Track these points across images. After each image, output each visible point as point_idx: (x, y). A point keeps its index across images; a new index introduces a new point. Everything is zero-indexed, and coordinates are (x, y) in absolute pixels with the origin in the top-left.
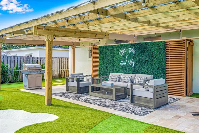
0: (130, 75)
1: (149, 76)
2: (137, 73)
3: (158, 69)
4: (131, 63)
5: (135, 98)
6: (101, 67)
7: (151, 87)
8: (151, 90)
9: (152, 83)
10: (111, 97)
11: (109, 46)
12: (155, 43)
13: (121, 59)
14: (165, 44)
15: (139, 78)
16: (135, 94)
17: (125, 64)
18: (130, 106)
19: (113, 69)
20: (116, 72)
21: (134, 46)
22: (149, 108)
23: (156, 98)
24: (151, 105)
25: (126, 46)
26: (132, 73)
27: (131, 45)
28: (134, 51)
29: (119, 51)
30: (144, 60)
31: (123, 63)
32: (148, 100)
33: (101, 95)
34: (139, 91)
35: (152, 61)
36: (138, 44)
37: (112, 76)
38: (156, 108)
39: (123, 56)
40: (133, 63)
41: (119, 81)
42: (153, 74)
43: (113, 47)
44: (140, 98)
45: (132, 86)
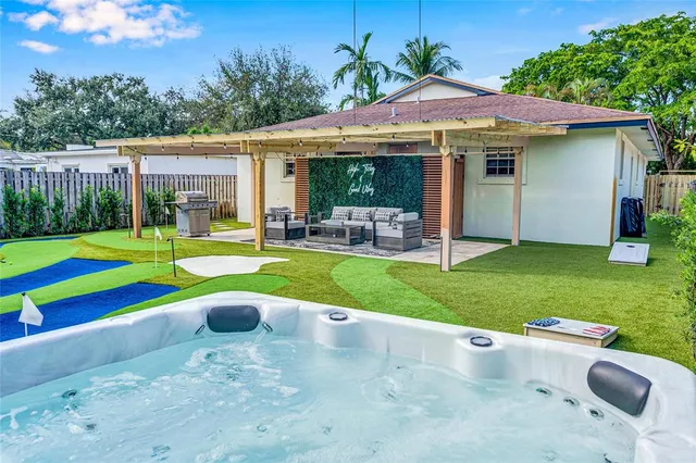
0: (368, 209)
1: (397, 210)
2: (378, 205)
3: (411, 199)
4: (369, 189)
5: (379, 240)
6: (313, 196)
7: (400, 223)
8: (400, 227)
9: (401, 217)
10: (342, 240)
11: (329, 159)
12: (407, 157)
13: (351, 182)
14: (421, 160)
15: (382, 212)
16: (379, 234)
17: (357, 190)
18: (372, 250)
19: (336, 200)
20: (342, 205)
21: (373, 160)
22: (397, 250)
23: (406, 237)
24: (401, 247)
25: (358, 160)
26: (370, 206)
27: (368, 160)
28: (373, 169)
29: (346, 168)
30: (390, 184)
31: (353, 190)
32: (396, 240)
33: (327, 239)
34: (384, 230)
35: (402, 187)
36: (380, 157)
37: (338, 210)
38: (405, 251)
39: (354, 177)
40: (372, 190)
41: (350, 219)
42: (403, 207)
43: (335, 160)
44: (385, 239)
45: (374, 225)
